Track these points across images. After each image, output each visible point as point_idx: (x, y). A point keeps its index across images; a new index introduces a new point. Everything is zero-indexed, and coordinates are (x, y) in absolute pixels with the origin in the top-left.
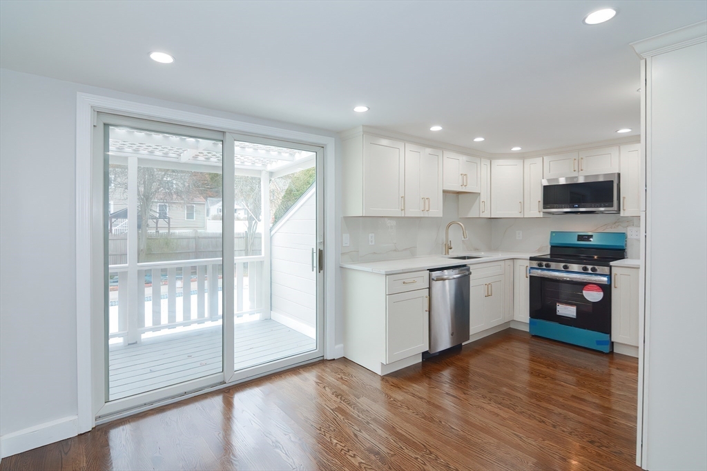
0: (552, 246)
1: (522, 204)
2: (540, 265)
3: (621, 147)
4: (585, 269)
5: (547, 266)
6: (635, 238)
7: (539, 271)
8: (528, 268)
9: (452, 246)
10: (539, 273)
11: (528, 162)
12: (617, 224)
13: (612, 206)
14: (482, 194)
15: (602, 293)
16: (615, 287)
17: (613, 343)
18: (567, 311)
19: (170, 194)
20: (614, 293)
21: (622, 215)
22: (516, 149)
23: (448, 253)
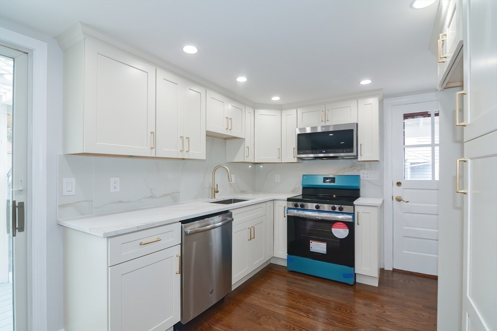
0: (303, 187)
1: (280, 150)
2: (296, 206)
3: (359, 101)
4: (334, 208)
5: (302, 206)
6: (367, 179)
7: (296, 211)
8: (286, 208)
9: (219, 190)
10: (295, 213)
11: (284, 113)
12: (352, 168)
13: (352, 152)
14: (246, 140)
15: (348, 230)
16: (358, 224)
17: (355, 274)
18: (318, 247)
20: (357, 229)
21: (359, 159)
22: (276, 98)
23: (214, 197)
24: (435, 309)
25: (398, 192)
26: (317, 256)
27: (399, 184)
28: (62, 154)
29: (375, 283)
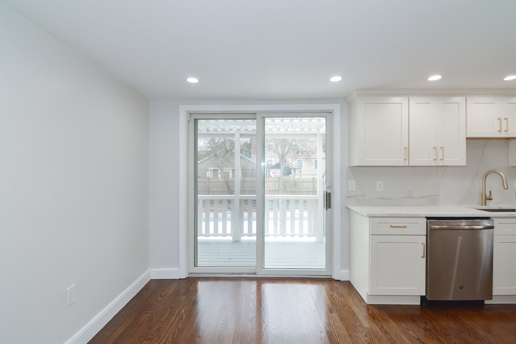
19: (298, 153)
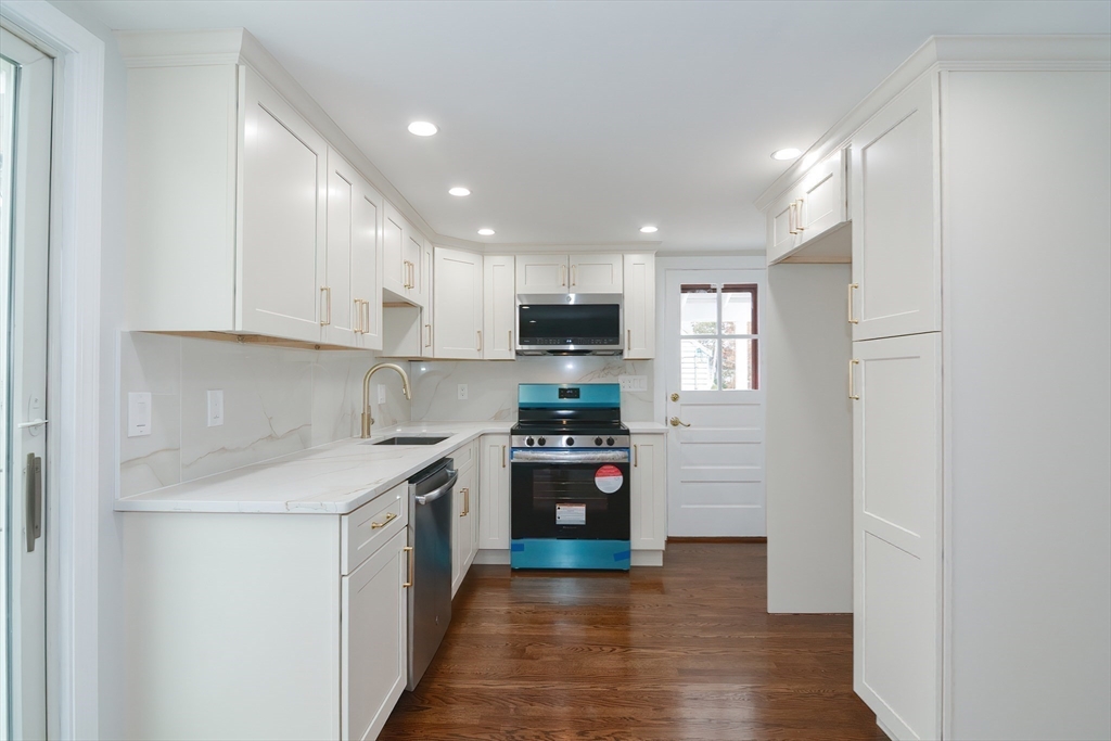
0: (519, 409)
1: (481, 334)
2: (530, 442)
4: (599, 442)
5: (542, 442)
6: (629, 390)
7: (529, 453)
8: (508, 448)
10: (528, 456)
11: (490, 261)
12: (606, 371)
13: (617, 342)
14: (424, 310)
15: (621, 477)
16: (635, 466)
17: (630, 551)
20: (634, 472)
21: (626, 356)
22: (486, 232)
23: (369, 433)
24: (763, 578)
25: (674, 410)
26: (570, 532)
27: (675, 398)
28: (128, 330)
29: (658, 561)
